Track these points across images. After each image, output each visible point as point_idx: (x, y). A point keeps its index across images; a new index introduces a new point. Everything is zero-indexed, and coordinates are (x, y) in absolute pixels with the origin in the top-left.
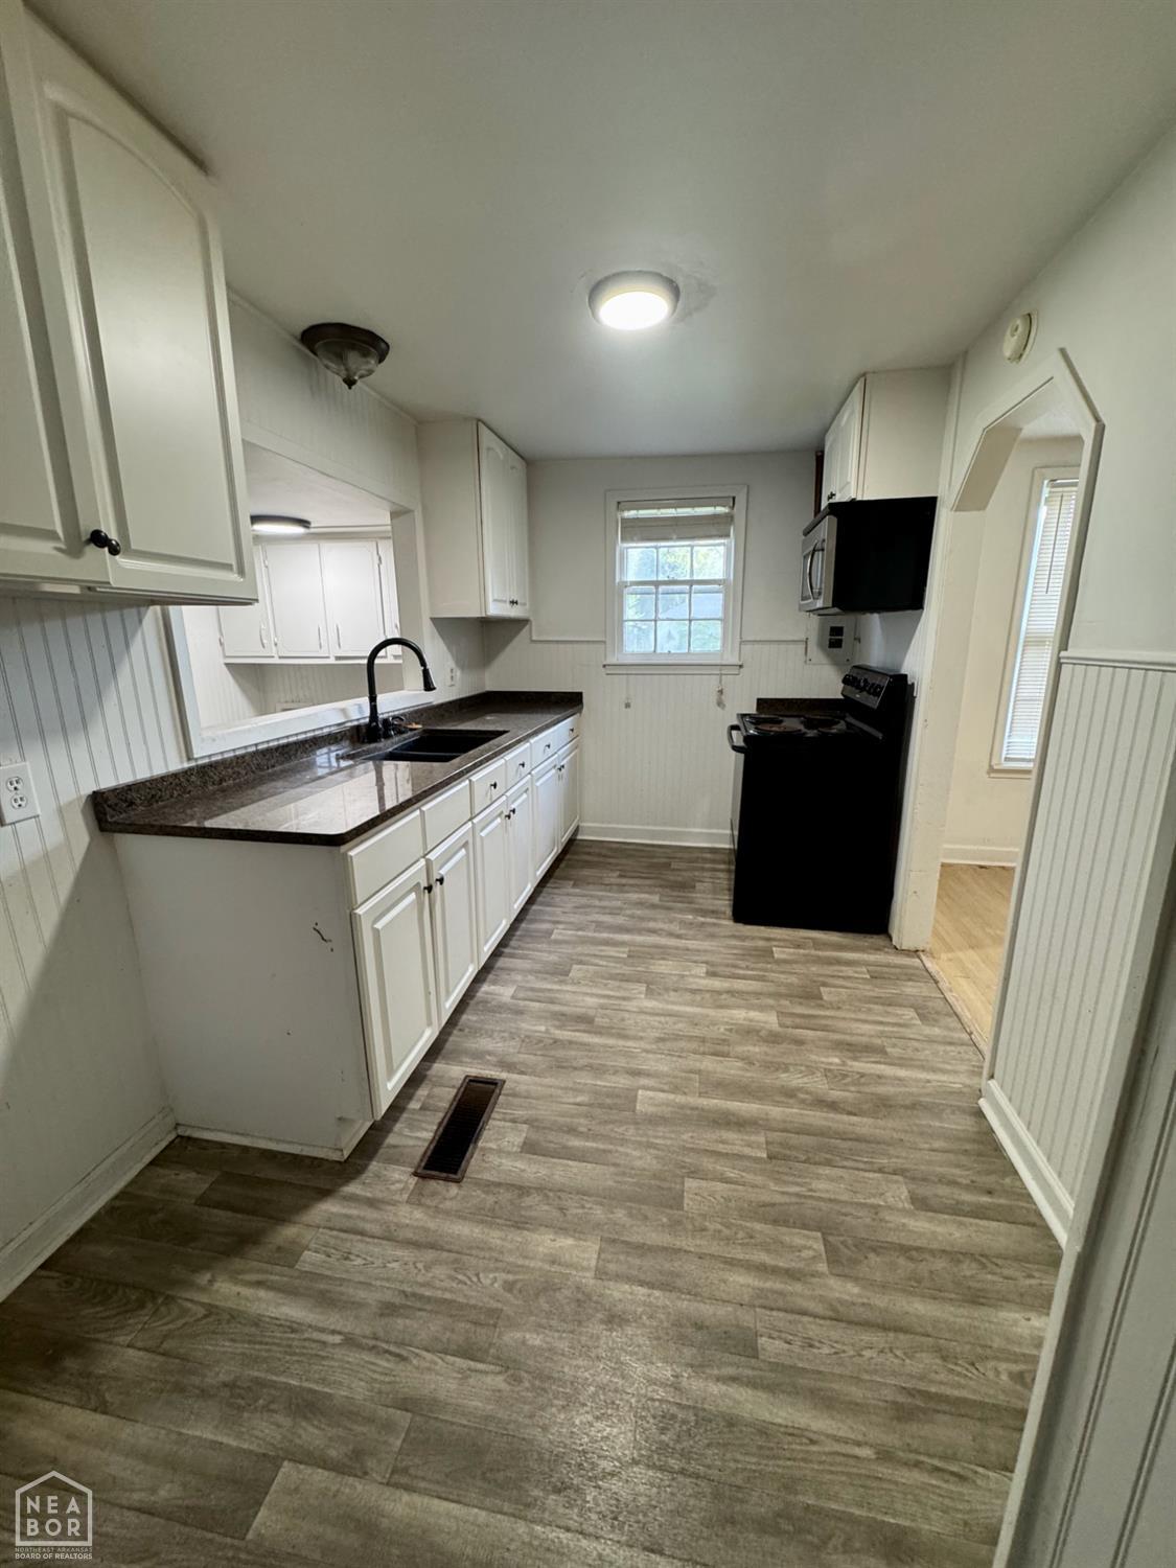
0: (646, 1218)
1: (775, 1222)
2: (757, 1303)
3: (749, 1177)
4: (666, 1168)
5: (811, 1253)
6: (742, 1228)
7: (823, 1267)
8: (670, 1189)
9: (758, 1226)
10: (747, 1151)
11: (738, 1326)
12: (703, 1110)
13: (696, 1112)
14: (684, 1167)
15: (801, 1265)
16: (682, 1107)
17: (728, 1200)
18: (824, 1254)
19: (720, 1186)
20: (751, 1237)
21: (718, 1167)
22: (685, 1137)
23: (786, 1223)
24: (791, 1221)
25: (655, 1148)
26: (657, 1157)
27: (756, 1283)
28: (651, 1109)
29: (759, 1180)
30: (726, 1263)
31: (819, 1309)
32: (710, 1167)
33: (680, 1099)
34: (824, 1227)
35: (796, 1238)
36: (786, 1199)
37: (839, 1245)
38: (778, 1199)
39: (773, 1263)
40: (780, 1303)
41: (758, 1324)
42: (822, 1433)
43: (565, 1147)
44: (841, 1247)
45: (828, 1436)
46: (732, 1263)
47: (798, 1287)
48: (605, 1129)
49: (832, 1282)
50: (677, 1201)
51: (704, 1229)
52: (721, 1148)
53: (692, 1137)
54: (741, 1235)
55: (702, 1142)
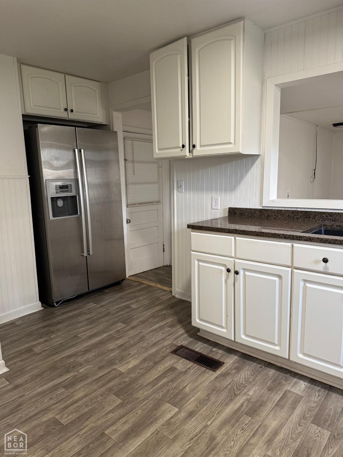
0: (119, 385)
1: (82, 415)
2: (71, 395)
3: (103, 420)
4: (132, 398)
5: (64, 417)
6: (91, 405)
7: (57, 417)
8: (123, 395)
9: (87, 410)
10: (114, 428)
11: (72, 387)
12: (148, 426)
13: (148, 422)
14: (127, 403)
15: (65, 412)
16: (156, 420)
17: (103, 408)
18: (60, 420)
19: (110, 408)
20: (86, 405)
21: (117, 413)
22: (140, 411)
23: (78, 418)
24: (77, 420)
25: (143, 400)
26: (139, 398)
27: (75, 398)
28: (163, 408)
29: (99, 422)
30: (87, 395)
31: (53, 407)
32: (119, 411)
33: (161, 421)
34: (64, 428)
35: (72, 417)
36: (85, 424)
37: (56, 427)
38: (87, 423)
39: (74, 405)
40: (65, 400)
41: (67, 391)
42: (39, 388)
43: (165, 377)
44: (55, 427)
45: (38, 389)
46: (86, 396)
47: (62, 406)
48: (165, 390)
49: (52, 416)
50: (117, 395)
51: (101, 396)
52: (124, 420)
53: (137, 414)
54: (90, 403)
55: (132, 415)
